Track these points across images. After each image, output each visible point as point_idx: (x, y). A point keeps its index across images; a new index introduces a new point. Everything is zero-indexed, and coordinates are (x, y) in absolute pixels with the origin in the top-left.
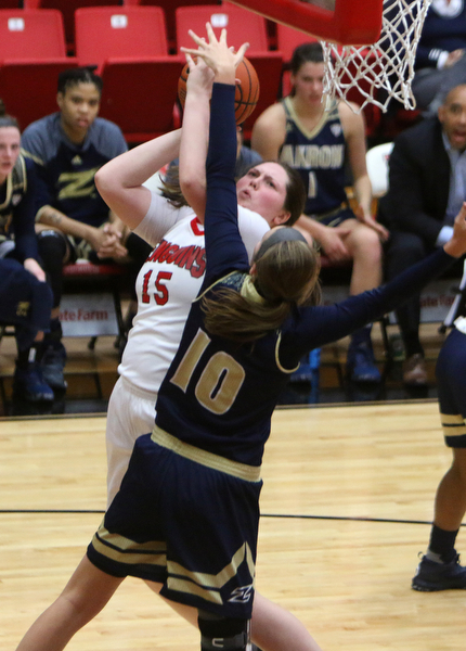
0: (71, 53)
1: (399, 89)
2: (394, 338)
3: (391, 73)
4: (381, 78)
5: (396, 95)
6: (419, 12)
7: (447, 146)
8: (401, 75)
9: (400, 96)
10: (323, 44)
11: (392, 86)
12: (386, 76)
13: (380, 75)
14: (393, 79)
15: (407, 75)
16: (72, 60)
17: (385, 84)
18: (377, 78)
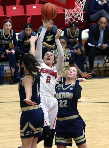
0: (25, 13)
1: (80, 18)
2: (88, 67)
3: (79, 15)
4: (77, 16)
5: (79, 19)
6: (84, 2)
7: (100, 28)
8: (80, 15)
9: (81, 19)
10: (65, 9)
11: (79, 17)
12: (78, 15)
13: (76, 15)
14: (79, 16)
15: (81, 15)
16: (25, 15)
17: (77, 17)
18: (76, 16)
